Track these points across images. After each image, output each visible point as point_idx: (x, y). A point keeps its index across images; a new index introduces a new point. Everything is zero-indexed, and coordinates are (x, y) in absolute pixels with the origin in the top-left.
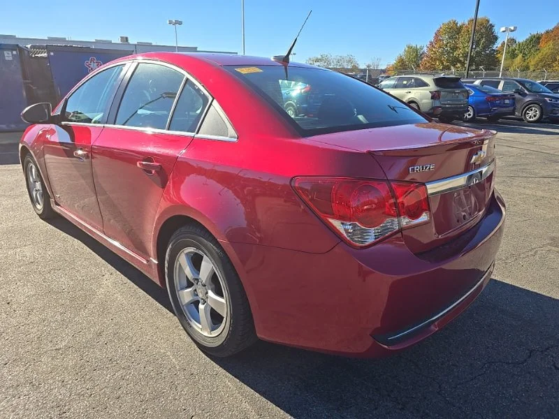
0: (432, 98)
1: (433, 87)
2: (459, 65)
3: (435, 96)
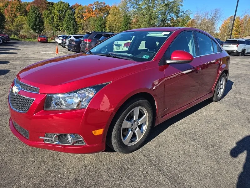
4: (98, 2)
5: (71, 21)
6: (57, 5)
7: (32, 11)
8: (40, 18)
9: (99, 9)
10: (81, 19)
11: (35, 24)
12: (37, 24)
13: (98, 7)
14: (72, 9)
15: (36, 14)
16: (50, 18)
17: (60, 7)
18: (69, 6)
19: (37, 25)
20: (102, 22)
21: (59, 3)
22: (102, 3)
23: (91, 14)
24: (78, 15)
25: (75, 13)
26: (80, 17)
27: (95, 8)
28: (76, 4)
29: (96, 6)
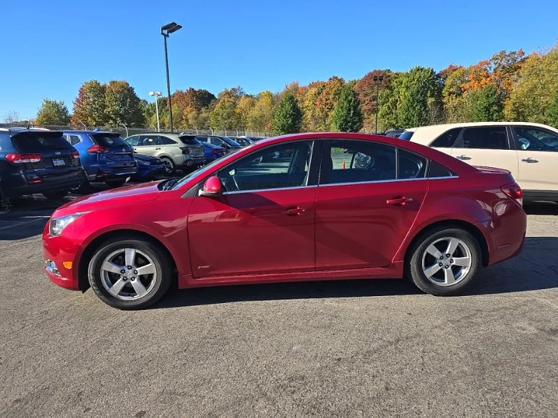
0: (184, 153)
1: (180, 144)
2: (111, 122)
3: (185, 151)
4: (503, 52)
5: (416, 106)
6: (407, 75)
7: (344, 97)
8: (355, 108)
9: (504, 67)
10: (456, 96)
11: (345, 120)
12: (349, 119)
13: (504, 63)
14: (440, 78)
15: (350, 101)
16: (389, 104)
17: (413, 79)
18: (432, 72)
19: (349, 122)
20: (491, 100)
21: (411, 71)
22: (514, 53)
23: (482, 83)
24: (451, 90)
25: (444, 85)
26: (454, 93)
27: (494, 66)
28: (451, 67)
29: (495, 64)
